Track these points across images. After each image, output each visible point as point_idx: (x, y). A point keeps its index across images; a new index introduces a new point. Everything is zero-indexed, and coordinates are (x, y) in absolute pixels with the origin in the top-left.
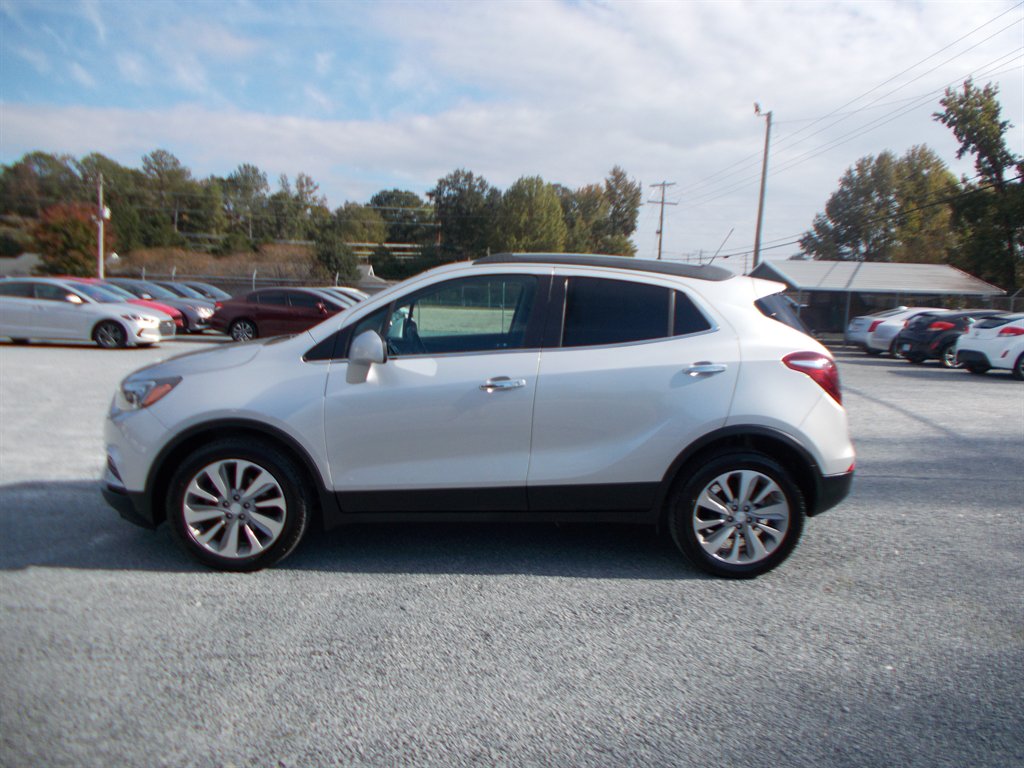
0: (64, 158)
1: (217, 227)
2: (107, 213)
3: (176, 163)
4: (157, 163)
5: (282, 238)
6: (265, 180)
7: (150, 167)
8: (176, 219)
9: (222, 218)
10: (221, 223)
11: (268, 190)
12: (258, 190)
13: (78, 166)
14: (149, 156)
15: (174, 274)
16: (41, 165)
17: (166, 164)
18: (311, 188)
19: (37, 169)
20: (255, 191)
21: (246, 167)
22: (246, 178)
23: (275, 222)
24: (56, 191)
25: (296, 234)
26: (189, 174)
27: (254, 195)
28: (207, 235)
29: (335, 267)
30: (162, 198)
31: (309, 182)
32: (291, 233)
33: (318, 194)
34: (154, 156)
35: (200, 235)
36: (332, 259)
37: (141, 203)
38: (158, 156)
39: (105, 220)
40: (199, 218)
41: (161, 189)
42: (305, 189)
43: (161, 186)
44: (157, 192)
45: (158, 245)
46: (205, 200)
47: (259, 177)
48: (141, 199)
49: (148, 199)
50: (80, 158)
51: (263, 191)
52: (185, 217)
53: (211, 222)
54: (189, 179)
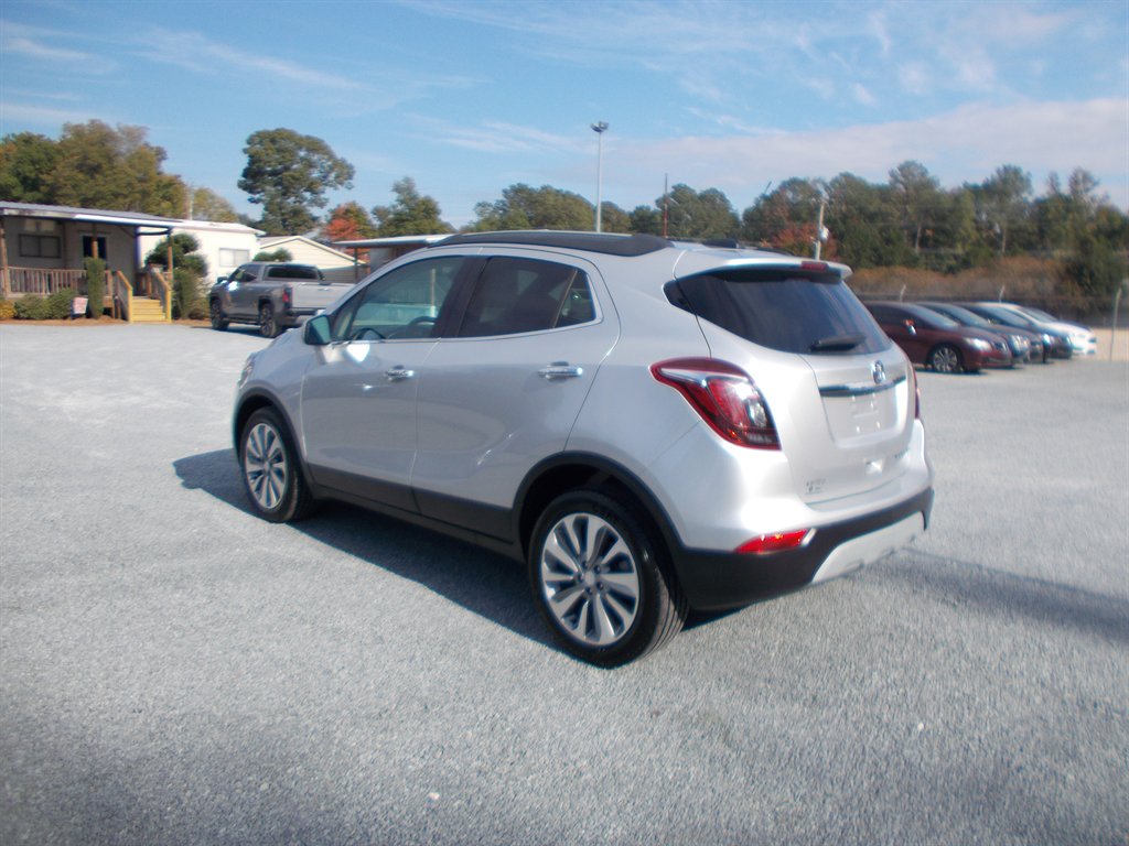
0: (815, 181)
1: (964, 241)
2: (825, 233)
3: (924, 173)
4: (904, 176)
5: (1044, 248)
6: (1028, 180)
7: (897, 180)
8: (919, 235)
9: (970, 230)
10: (969, 236)
11: (1030, 193)
12: (1018, 193)
13: (827, 188)
14: (896, 169)
15: (902, 293)
16: (794, 191)
17: (913, 176)
18: (1089, 185)
19: (790, 195)
20: (1014, 196)
21: (1006, 169)
22: (1004, 181)
23: (1036, 229)
24: (804, 215)
25: (1063, 244)
26: (937, 183)
27: (1014, 200)
28: (951, 251)
29: (1089, 282)
30: (906, 213)
31: (1086, 178)
32: (1057, 241)
33: (1097, 192)
34: (902, 168)
35: (943, 251)
36: (1085, 272)
37: (884, 220)
38: (906, 169)
39: (822, 242)
40: (944, 232)
41: (905, 203)
42: (1081, 187)
43: (906, 200)
44: (900, 206)
45: (889, 264)
46: (952, 211)
47: (1022, 179)
48: (884, 216)
49: (892, 215)
50: (828, 180)
51: (1025, 195)
52: (929, 232)
53: (957, 236)
54: (937, 190)
